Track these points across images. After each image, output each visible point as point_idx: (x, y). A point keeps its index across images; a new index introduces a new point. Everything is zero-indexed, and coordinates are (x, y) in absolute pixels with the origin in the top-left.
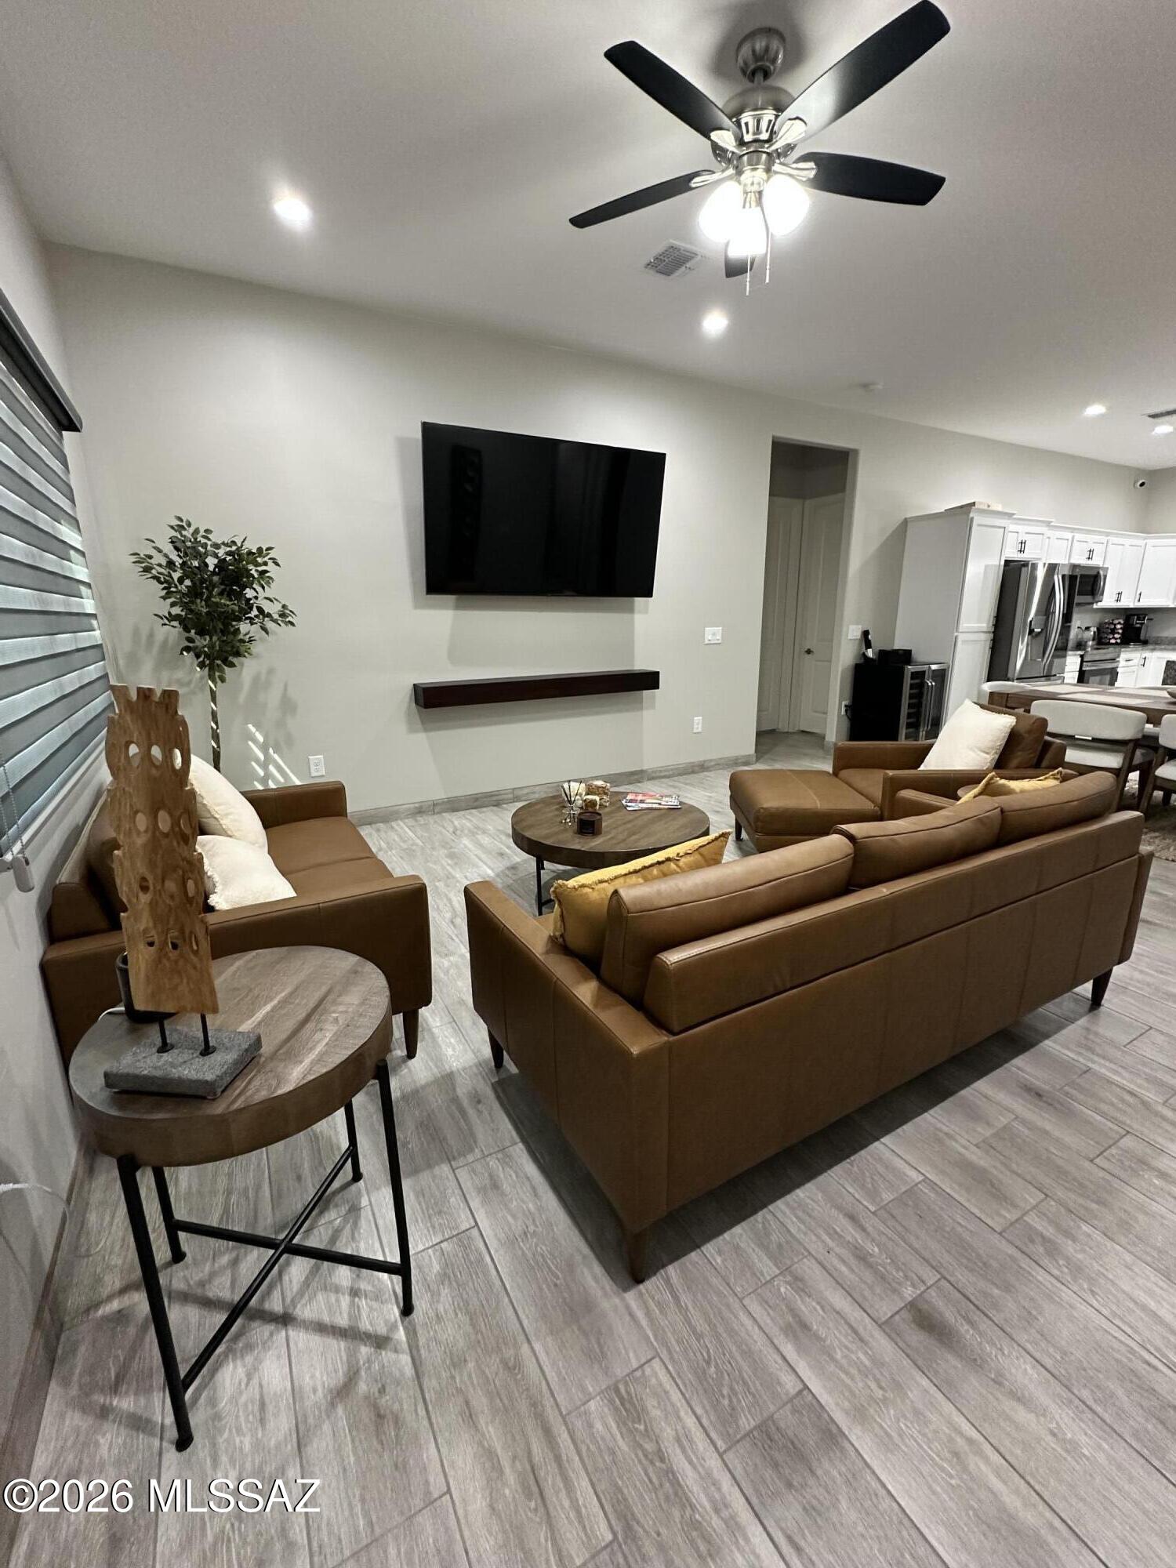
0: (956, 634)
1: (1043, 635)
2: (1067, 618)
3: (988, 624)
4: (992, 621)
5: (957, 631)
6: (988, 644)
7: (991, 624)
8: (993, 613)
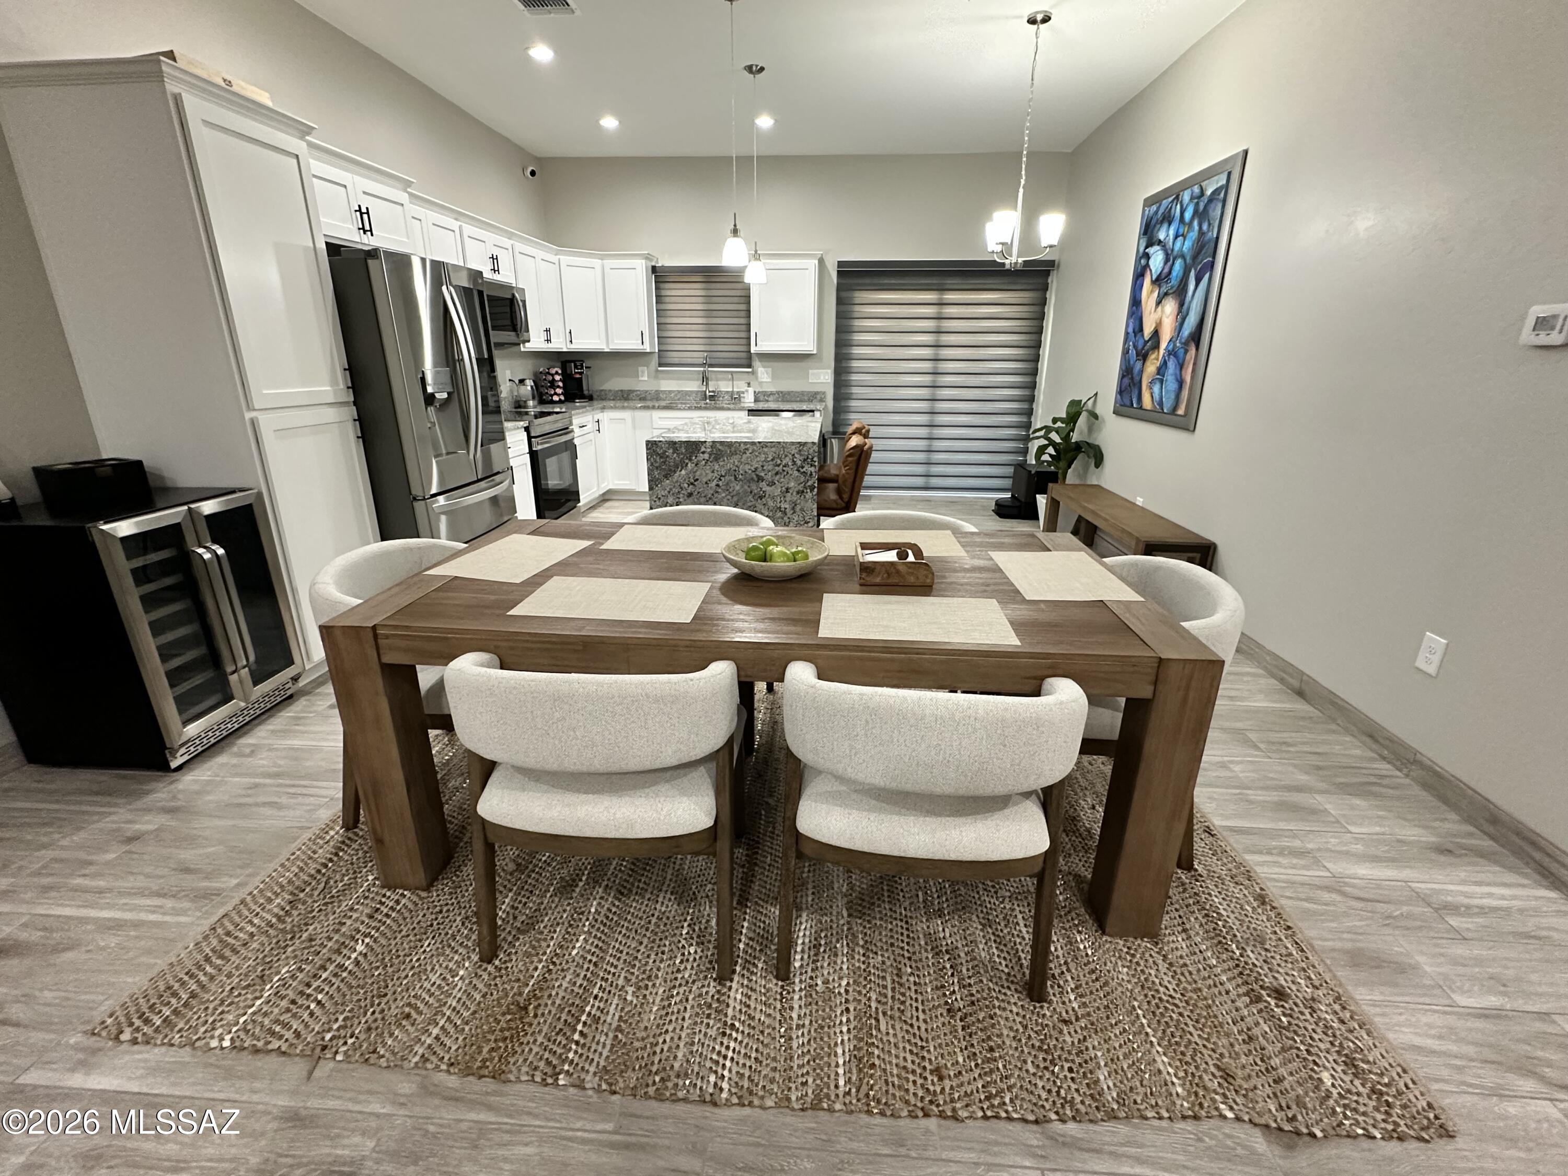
0: (248, 415)
1: (455, 405)
2: (487, 365)
3: (334, 383)
4: (342, 380)
5: (250, 408)
6: (351, 431)
7: (342, 386)
8: (340, 360)
